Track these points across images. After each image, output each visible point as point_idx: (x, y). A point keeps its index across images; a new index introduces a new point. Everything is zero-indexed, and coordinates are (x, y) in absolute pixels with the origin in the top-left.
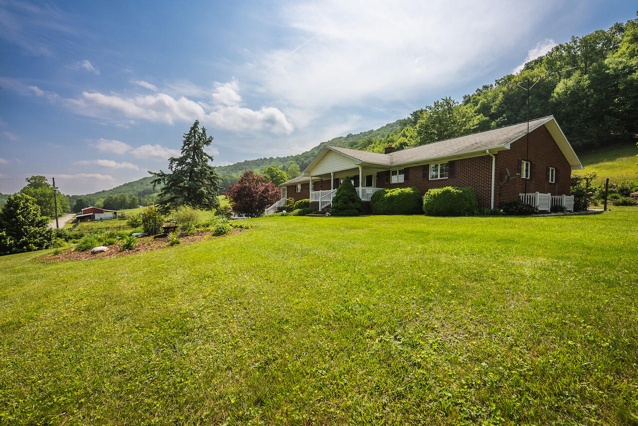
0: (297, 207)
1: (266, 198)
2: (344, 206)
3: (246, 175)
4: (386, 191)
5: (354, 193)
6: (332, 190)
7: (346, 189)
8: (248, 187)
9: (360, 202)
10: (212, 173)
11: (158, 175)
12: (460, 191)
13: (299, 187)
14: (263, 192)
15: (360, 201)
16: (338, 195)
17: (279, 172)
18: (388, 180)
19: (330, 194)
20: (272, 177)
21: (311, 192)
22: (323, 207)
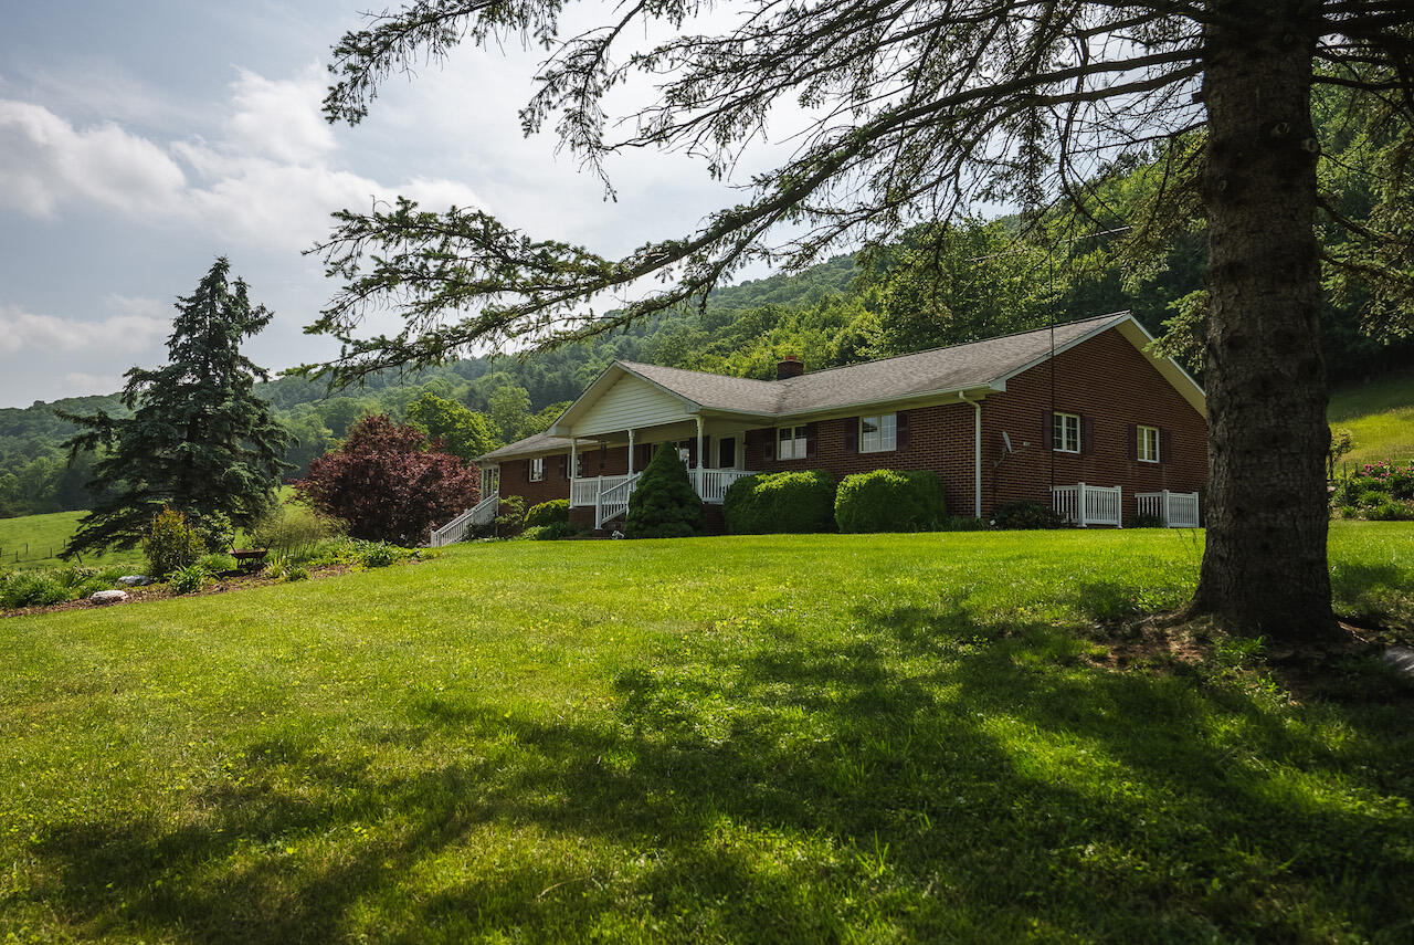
0: (534, 522)
1: (433, 496)
2: (657, 514)
3: (370, 426)
4: (760, 478)
5: (684, 484)
6: (630, 476)
7: (664, 472)
8: (378, 463)
9: (697, 506)
10: (263, 419)
11: (89, 422)
12: (906, 480)
13: (538, 466)
14: (423, 480)
15: (697, 503)
16: (644, 488)
17: (461, 415)
18: (772, 450)
19: (627, 484)
20: (435, 430)
21: (576, 481)
22: (606, 519)
